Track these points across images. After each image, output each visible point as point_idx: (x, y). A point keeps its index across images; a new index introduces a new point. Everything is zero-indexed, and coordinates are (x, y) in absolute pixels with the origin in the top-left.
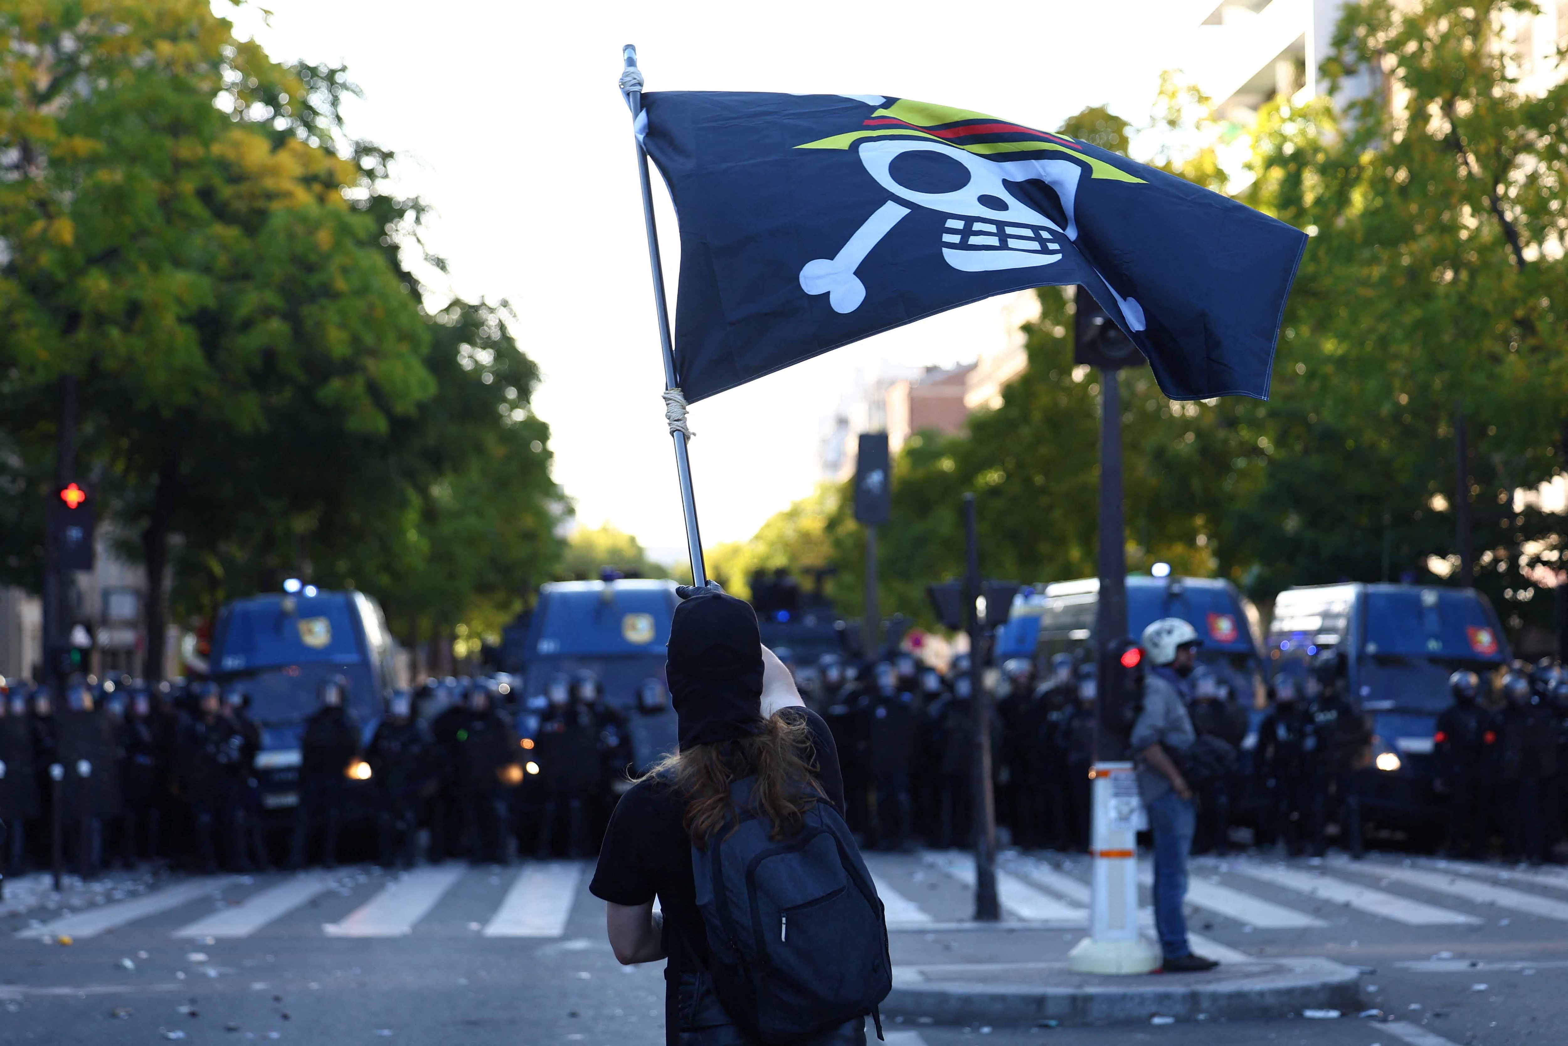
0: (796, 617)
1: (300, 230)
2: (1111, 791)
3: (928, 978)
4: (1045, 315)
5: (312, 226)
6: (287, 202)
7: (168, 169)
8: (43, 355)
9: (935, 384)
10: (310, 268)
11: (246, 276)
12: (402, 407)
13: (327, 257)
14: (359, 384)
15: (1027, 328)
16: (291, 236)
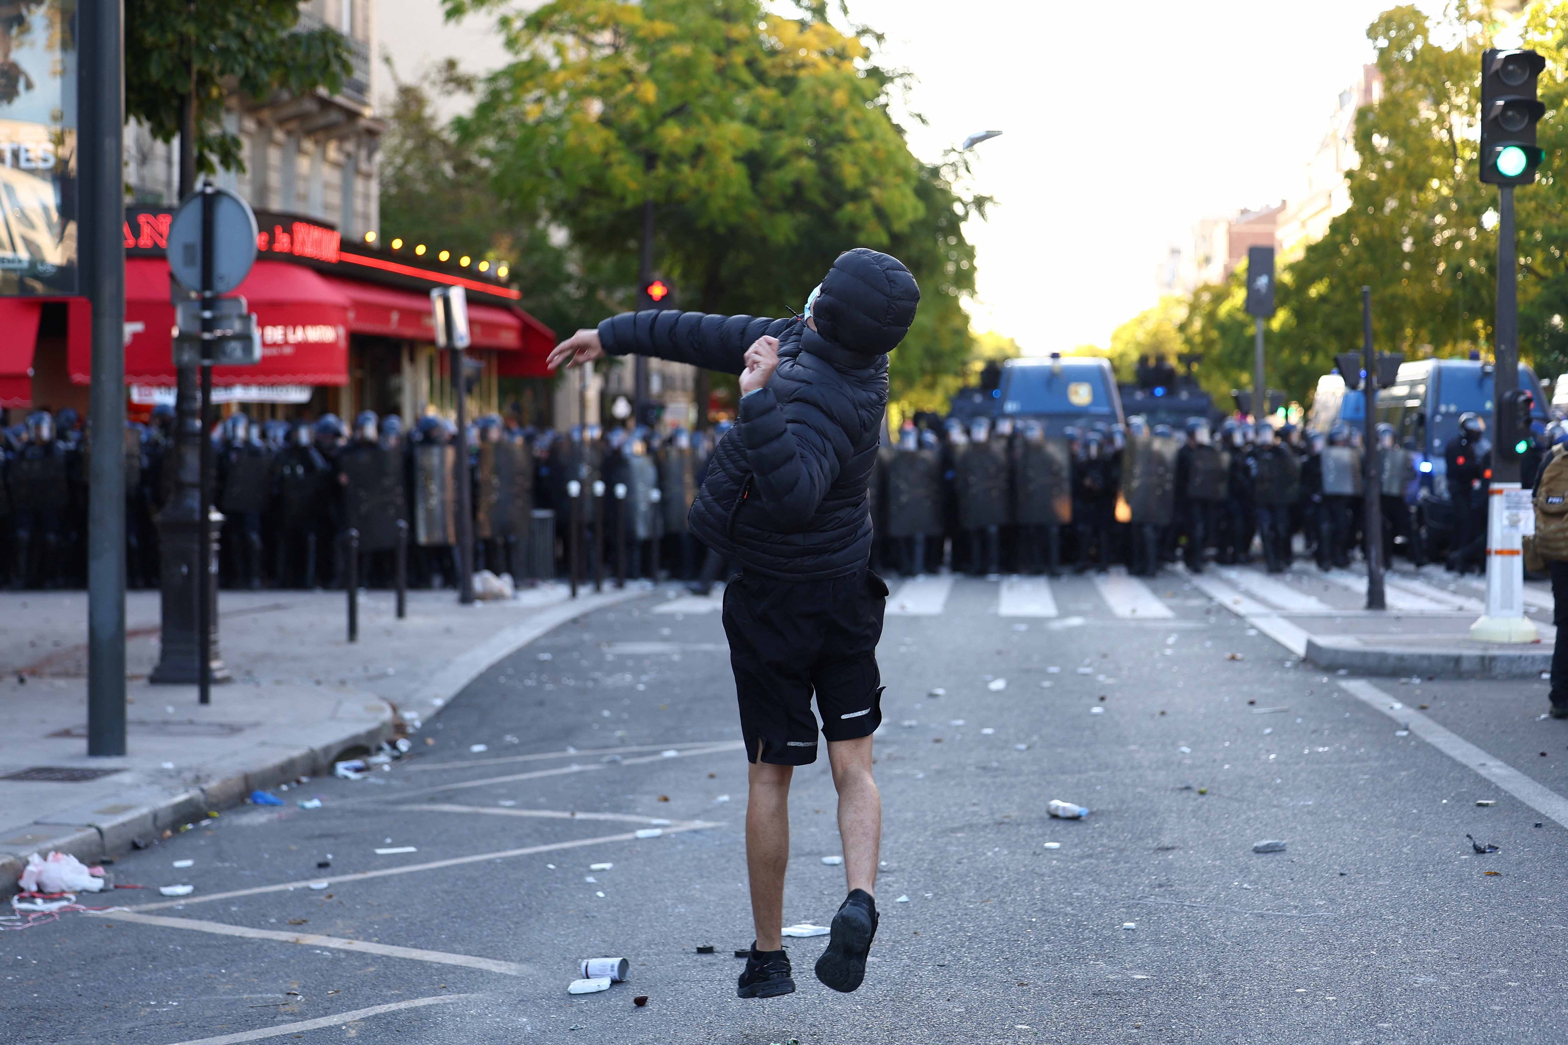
0: (1171, 391)
1: (822, 91)
2: (1505, 505)
3: (1366, 643)
4: (1364, 165)
5: (832, 88)
6: (811, 70)
7: (722, 45)
8: (633, 185)
9: (1249, 223)
10: (831, 120)
11: (780, 127)
12: (900, 226)
13: (842, 111)
14: (867, 208)
15: (1349, 175)
16: (817, 97)
